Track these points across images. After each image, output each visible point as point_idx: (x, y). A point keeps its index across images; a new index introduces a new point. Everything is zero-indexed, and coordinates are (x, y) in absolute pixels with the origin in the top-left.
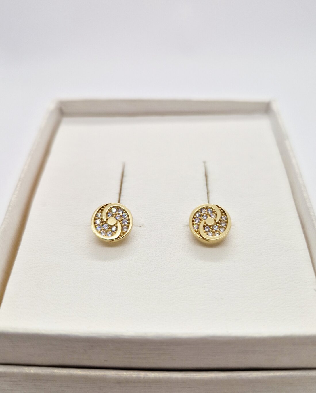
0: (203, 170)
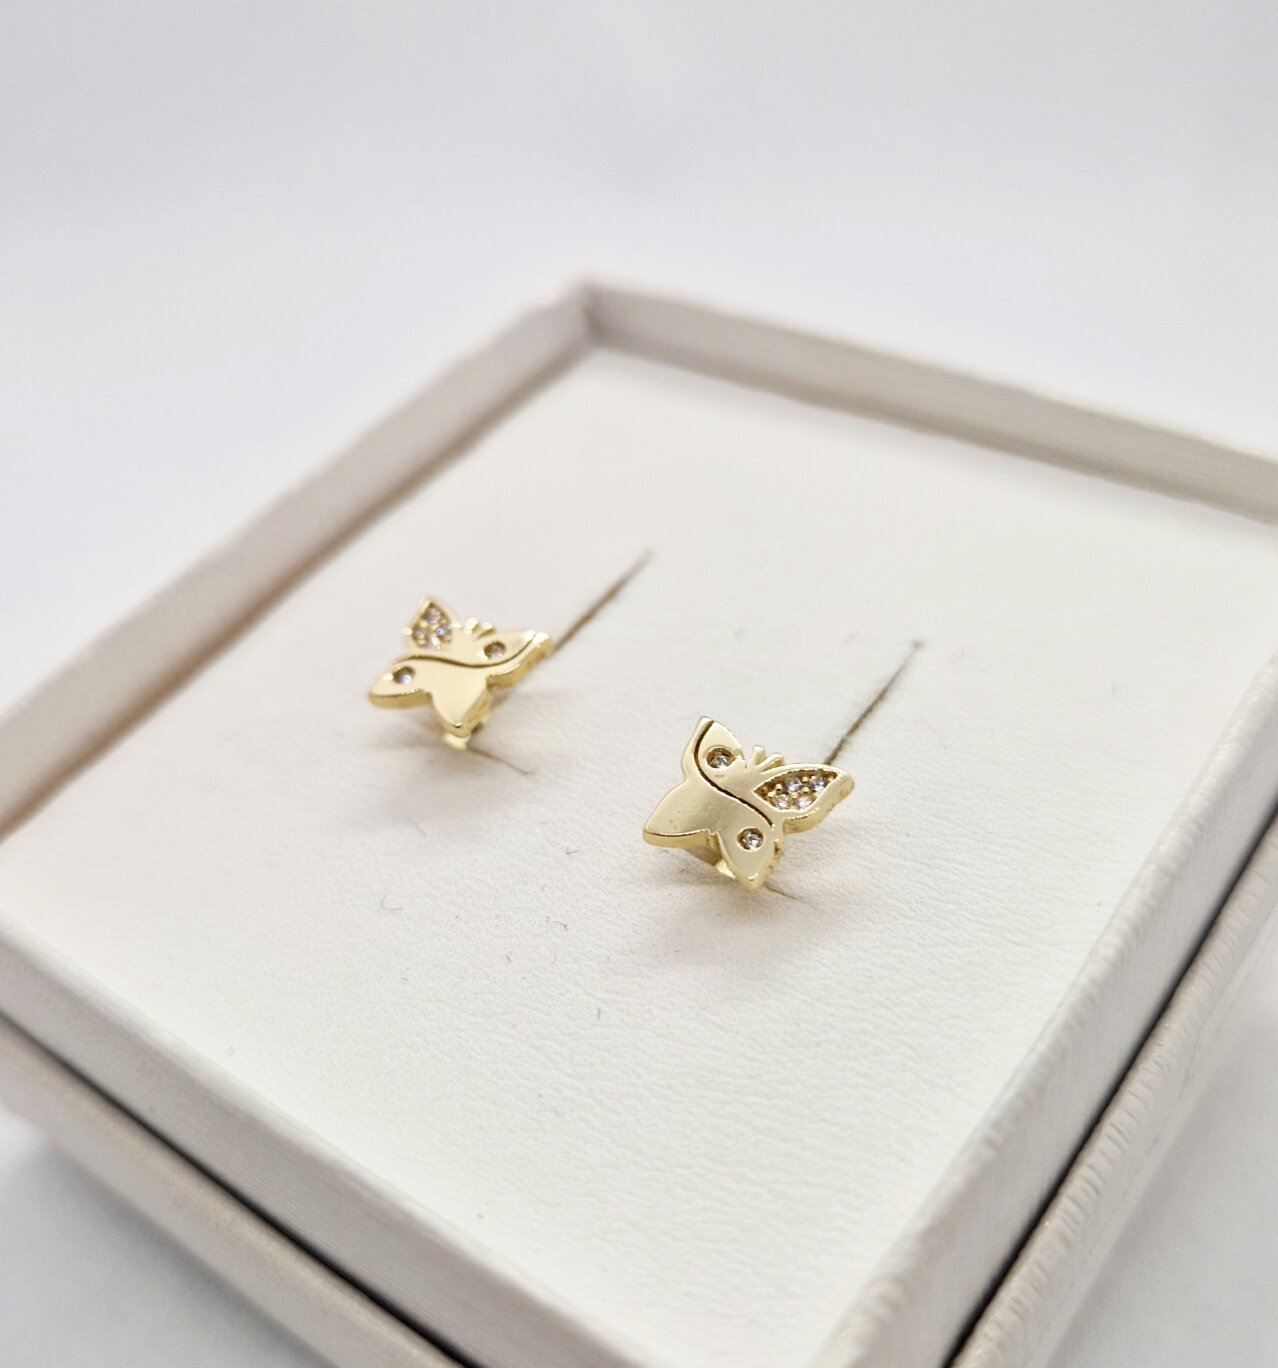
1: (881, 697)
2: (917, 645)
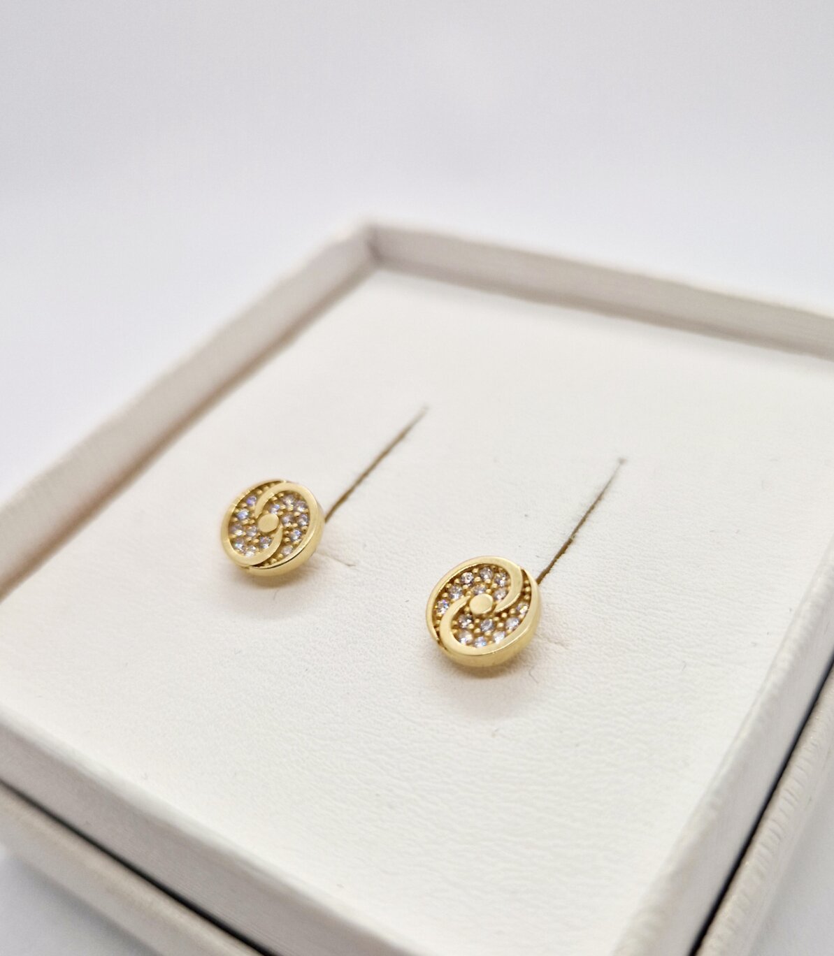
2: (622, 461)
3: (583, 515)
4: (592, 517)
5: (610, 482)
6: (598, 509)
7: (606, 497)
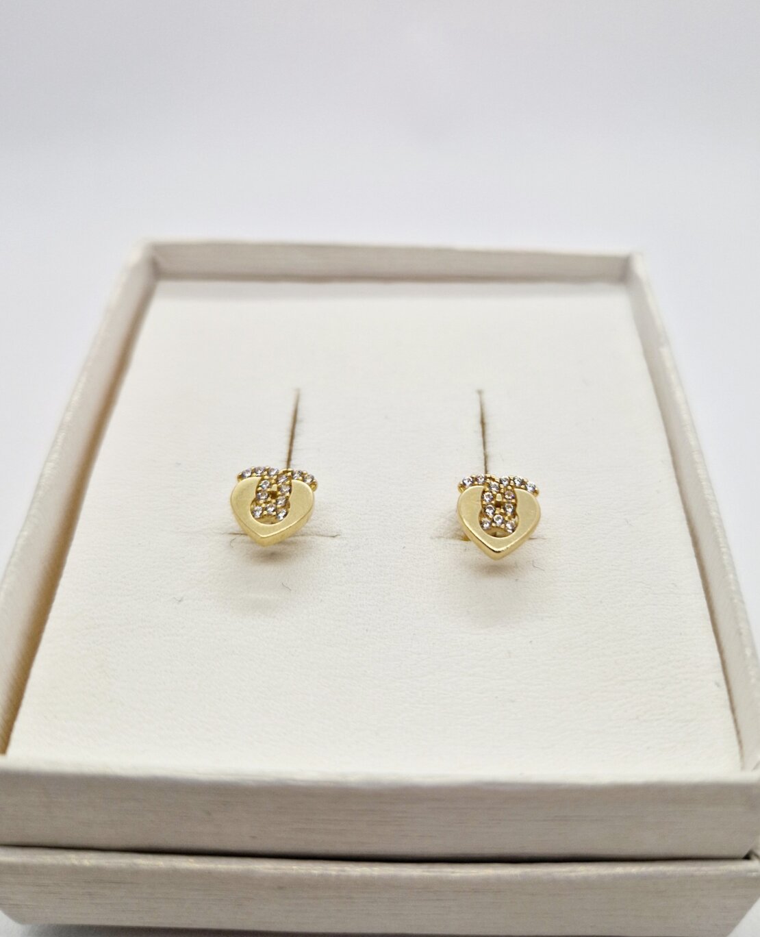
0: (477, 411)
1: (483, 423)
2: (480, 392)
3: (480, 439)
4: (489, 438)
5: (482, 409)
6: (489, 431)
7: (487, 420)
